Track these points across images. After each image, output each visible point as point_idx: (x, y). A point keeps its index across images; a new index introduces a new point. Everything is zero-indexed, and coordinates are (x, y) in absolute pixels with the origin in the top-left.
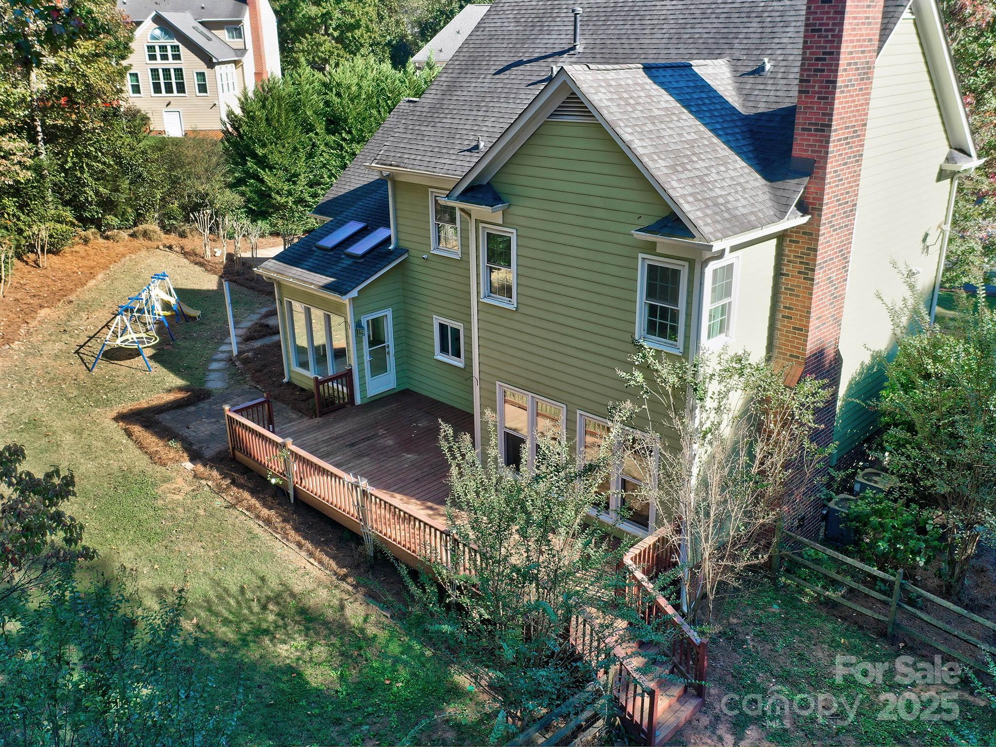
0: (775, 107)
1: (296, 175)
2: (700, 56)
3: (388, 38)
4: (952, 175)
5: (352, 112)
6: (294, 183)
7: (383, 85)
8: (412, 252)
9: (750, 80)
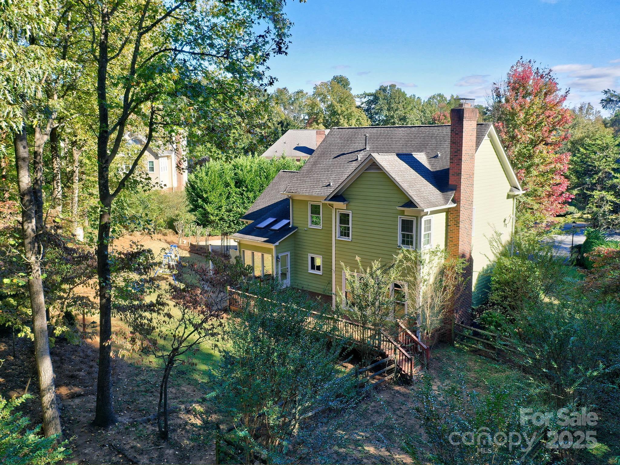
0: (442, 168)
1: (221, 207)
2: (415, 151)
3: (243, 145)
4: (513, 197)
5: (248, 178)
6: (220, 210)
7: (262, 166)
8: (299, 228)
9: (433, 159)
